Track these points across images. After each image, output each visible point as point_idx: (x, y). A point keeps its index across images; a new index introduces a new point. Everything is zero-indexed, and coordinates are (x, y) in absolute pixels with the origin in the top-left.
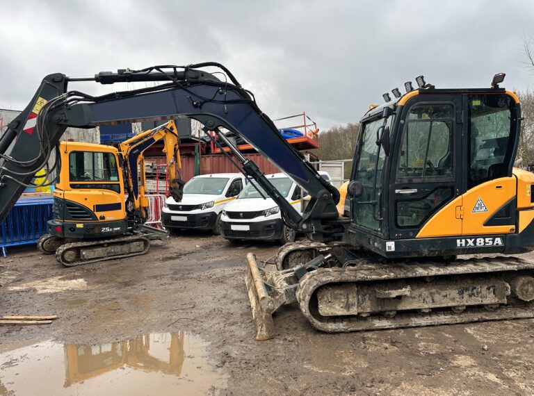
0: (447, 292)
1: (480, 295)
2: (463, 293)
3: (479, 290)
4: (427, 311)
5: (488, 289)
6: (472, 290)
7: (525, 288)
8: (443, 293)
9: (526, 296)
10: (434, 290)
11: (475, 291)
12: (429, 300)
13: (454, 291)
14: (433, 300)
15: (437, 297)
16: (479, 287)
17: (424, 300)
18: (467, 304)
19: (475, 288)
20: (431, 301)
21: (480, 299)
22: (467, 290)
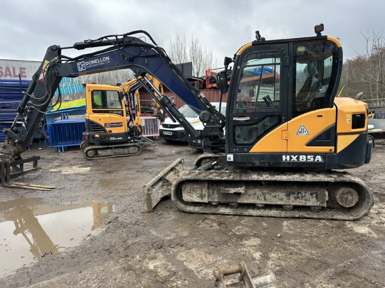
0: (277, 194)
1: (304, 198)
2: (289, 195)
3: (304, 194)
4: (261, 206)
5: (312, 194)
6: (298, 194)
7: (346, 196)
8: (273, 194)
9: (346, 203)
10: (265, 191)
11: (300, 195)
12: (262, 198)
13: (282, 193)
14: (265, 198)
15: (268, 196)
16: (303, 192)
17: (258, 197)
18: (292, 204)
19: (300, 193)
20: (263, 199)
21: (304, 202)
22: (293, 193)
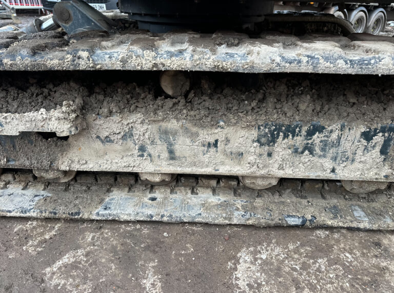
0: (218, 134)
1: (331, 152)
2: (273, 140)
6: (310, 134)
8: (207, 135)
11: (317, 138)
12: (159, 149)
13: (243, 133)
14: (171, 152)
15: (183, 145)
17: (142, 149)
18: (281, 174)
19: (320, 129)
20: (165, 155)
21: (328, 164)
22: (291, 131)
